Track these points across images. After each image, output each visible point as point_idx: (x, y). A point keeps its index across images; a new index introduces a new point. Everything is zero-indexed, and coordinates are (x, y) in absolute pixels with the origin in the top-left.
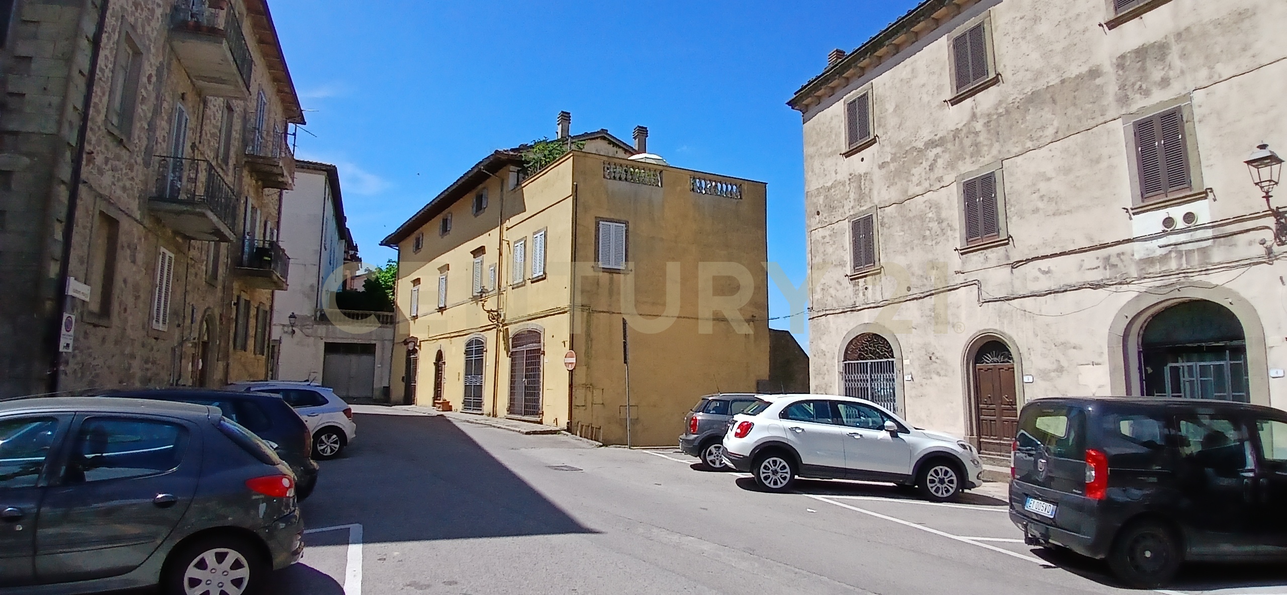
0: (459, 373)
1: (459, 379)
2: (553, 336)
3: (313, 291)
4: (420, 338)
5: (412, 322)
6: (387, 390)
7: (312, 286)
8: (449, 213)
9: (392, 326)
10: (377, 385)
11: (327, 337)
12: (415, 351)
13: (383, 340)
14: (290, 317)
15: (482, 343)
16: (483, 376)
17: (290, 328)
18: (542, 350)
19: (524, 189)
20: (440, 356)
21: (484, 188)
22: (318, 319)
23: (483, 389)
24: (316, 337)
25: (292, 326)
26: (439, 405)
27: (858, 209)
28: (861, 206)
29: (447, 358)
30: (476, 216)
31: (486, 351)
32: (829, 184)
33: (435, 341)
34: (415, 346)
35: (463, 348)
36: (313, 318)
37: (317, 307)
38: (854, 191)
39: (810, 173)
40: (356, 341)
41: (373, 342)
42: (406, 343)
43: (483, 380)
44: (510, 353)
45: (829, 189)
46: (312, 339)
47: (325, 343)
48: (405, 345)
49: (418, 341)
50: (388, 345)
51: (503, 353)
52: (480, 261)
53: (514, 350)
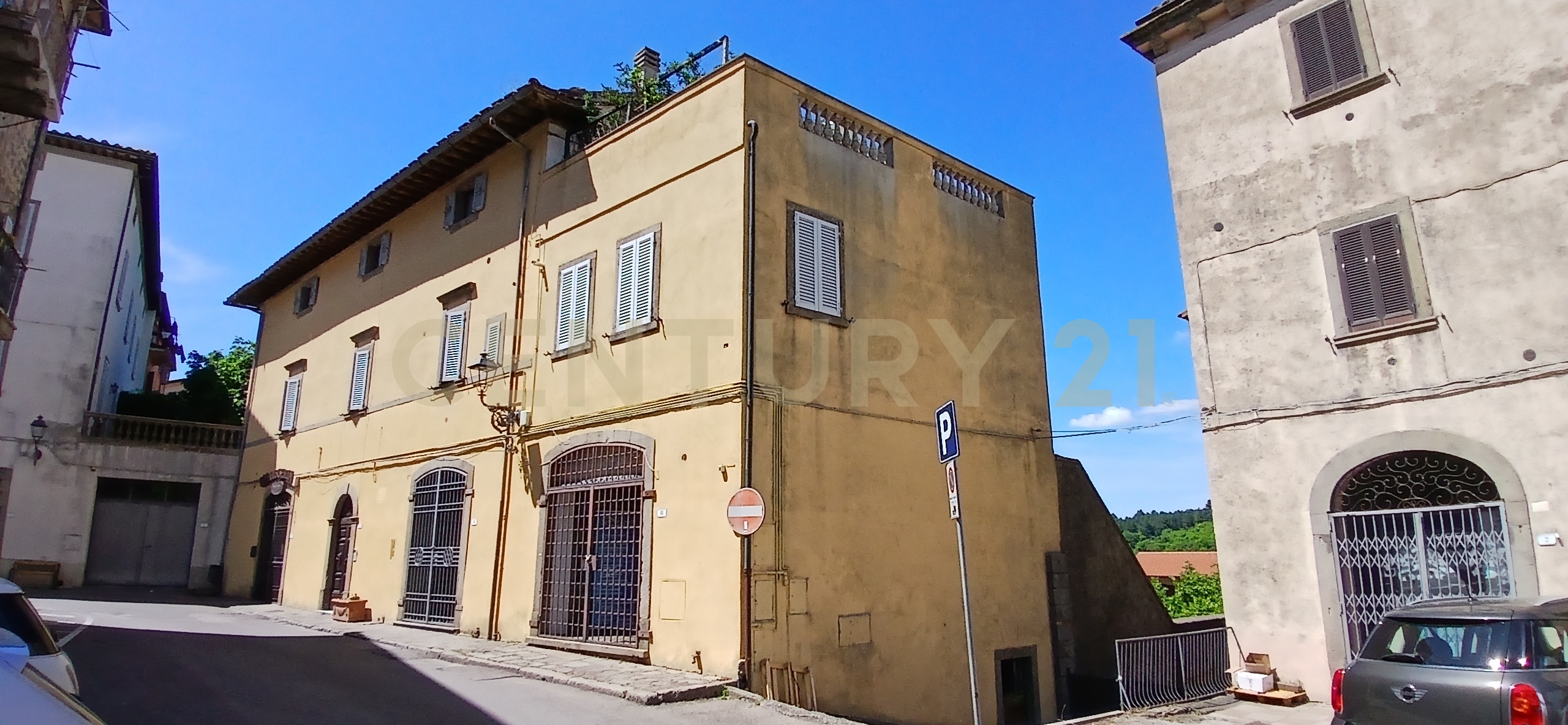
0: (393, 542)
1: (392, 554)
2: (684, 457)
3: (84, 377)
4: (298, 471)
5: (281, 444)
6: (217, 573)
7: (83, 369)
8: (386, 232)
9: (237, 450)
10: (197, 562)
11: (103, 468)
12: (284, 498)
13: (216, 478)
14: (34, 424)
15: (463, 478)
16: (463, 547)
17: (33, 447)
18: (648, 487)
19: (589, 158)
20: (345, 506)
21: (479, 174)
22: (89, 432)
23: (460, 576)
24: (81, 466)
25: (37, 442)
26: (342, 609)
27: (1346, 209)
28: (1355, 203)
29: (362, 509)
30: (452, 229)
31: (472, 495)
32: (1250, 170)
33: (336, 476)
34: (285, 487)
35: (407, 489)
36: (79, 430)
37: (89, 409)
38: (1329, 175)
39: (1186, 158)
40: (160, 477)
41: (196, 480)
42: (265, 481)
43: (462, 556)
44: (543, 498)
45: (1248, 180)
46: (73, 470)
47: (99, 478)
48: (262, 486)
49: (295, 477)
50: (226, 486)
51: (520, 498)
52: (462, 313)
53: (555, 490)
